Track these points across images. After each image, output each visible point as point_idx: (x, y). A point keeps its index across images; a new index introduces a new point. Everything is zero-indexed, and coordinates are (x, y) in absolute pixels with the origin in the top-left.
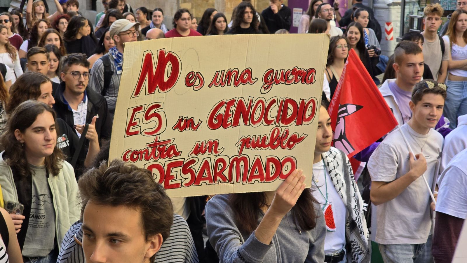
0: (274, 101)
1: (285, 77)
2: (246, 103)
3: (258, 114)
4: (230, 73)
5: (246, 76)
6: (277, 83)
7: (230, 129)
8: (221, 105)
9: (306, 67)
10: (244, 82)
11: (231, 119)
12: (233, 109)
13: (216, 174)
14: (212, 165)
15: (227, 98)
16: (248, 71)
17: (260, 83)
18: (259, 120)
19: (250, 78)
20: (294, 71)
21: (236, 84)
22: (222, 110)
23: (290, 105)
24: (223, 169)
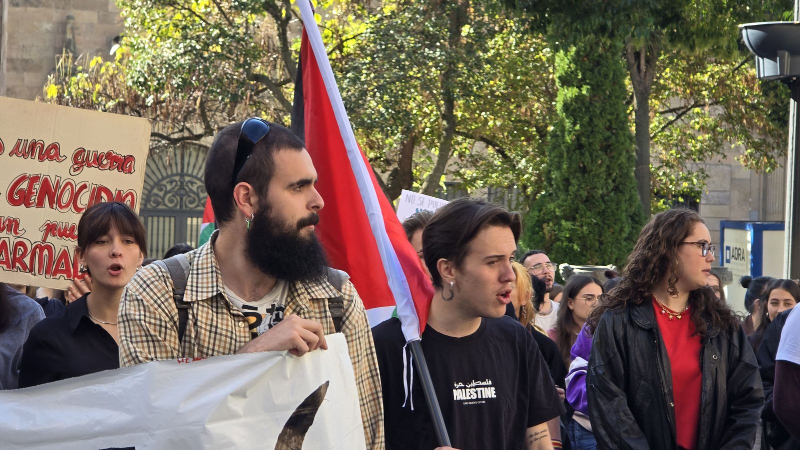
0: (84, 187)
1: (98, 161)
2: (53, 182)
3: (66, 198)
4: (33, 145)
5: (53, 152)
6: (89, 166)
7: (33, 209)
8: (22, 179)
9: (123, 152)
10: (51, 158)
11: (34, 198)
12: (37, 186)
13: (15, 260)
14: (11, 247)
15: (31, 172)
16: (55, 146)
17: (69, 162)
18: (67, 205)
19: (57, 154)
20: (109, 155)
21: (41, 159)
22: (24, 185)
23: (103, 194)
24: (24, 255)
